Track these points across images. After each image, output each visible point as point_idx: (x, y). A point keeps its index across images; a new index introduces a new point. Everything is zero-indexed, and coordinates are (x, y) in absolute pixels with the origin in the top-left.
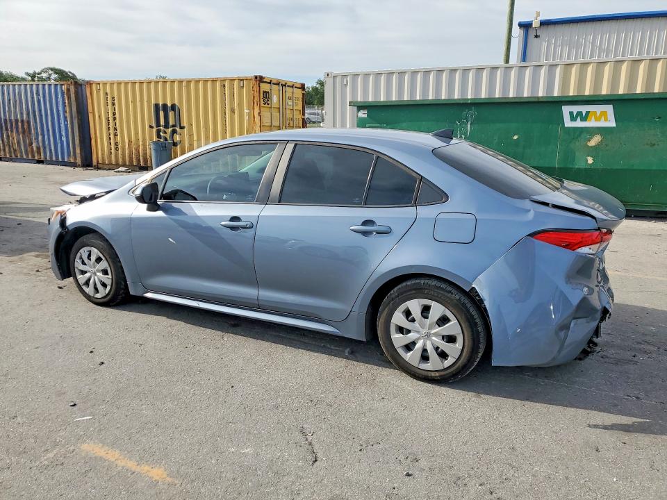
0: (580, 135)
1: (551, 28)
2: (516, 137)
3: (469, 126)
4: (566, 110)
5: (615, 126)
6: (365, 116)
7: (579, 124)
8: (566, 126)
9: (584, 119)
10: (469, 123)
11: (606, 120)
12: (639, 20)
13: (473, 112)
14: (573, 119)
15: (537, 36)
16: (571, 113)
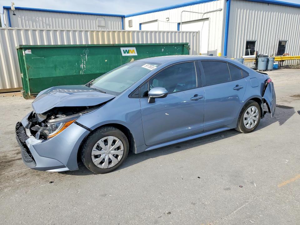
0: (127, 59)
1: (21, 11)
2: (106, 61)
3: (86, 57)
4: (122, 49)
5: (137, 55)
6: (30, 53)
7: (127, 55)
8: (123, 55)
9: (128, 53)
10: (86, 55)
11: (134, 53)
12: (71, 14)
13: (87, 50)
14: (125, 53)
15: (14, 14)
16: (124, 51)
